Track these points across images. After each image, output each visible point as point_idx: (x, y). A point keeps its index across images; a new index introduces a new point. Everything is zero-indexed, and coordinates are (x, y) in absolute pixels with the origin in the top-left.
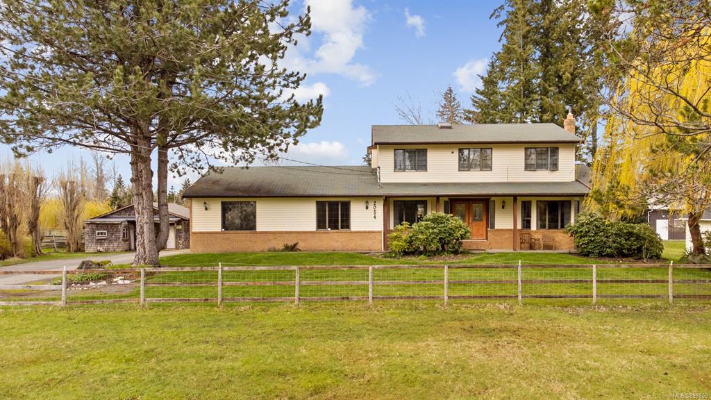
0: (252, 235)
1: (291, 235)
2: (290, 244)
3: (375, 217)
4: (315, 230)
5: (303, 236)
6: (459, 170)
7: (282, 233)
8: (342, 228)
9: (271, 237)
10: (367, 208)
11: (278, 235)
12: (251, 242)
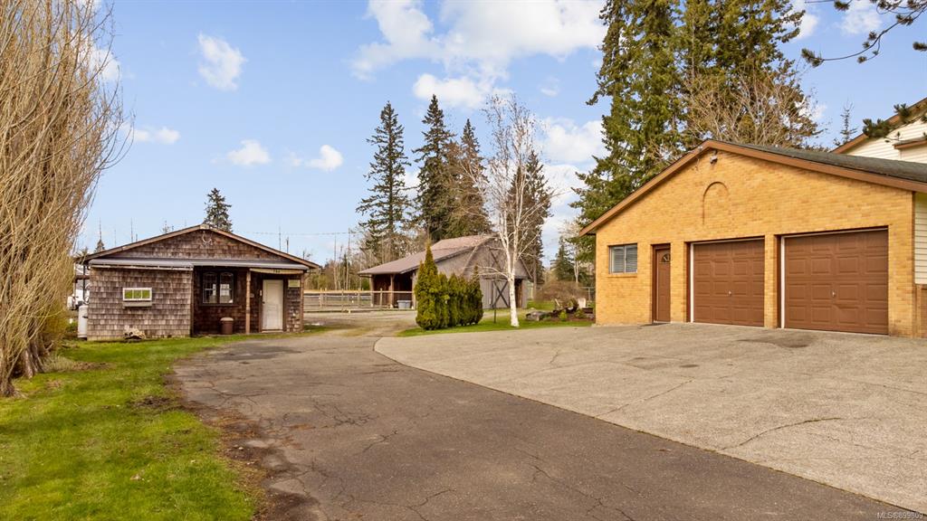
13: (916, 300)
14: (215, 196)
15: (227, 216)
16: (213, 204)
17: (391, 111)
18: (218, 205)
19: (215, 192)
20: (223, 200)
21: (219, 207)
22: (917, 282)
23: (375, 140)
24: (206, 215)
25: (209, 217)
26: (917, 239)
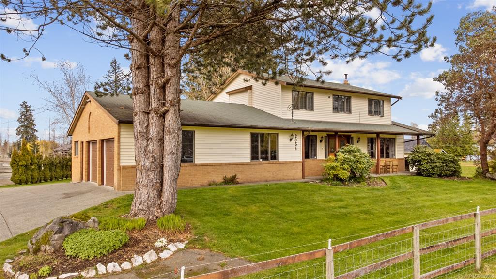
0: (192, 168)
1: (230, 167)
2: (229, 176)
3: (296, 149)
4: (250, 161)
5: (241, 168)
6: (333, 112)
7: (221, 164)
8: (271, 159)
9: (210, 169)
10: (291, 140)
11: (218, 167)
12: (190, 175)
13: (120, 173)
14: (24, 105)
15: (32, 116)
16: (23, 109)
17: (116, 63)
18: (26, 110)
19: (25, 103)
20: (29, 107)
21: (27, 111)
22: (121, 165)
23: (108, 77)
24: (20, 116)
25: (21, 116)
26: (121, 144)
